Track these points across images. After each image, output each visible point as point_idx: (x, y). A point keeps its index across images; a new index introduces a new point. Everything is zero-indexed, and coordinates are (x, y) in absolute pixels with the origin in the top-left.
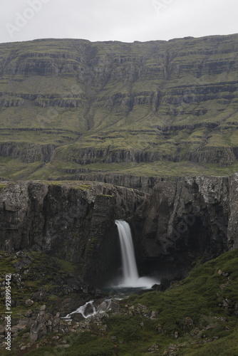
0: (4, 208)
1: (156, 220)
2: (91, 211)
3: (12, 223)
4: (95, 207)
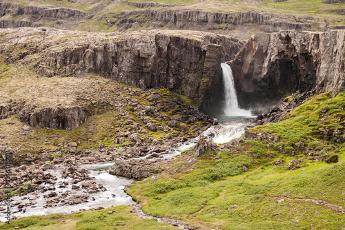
0: (139, 55)
1: (252, 64)
2: (203, 57)
3: (145, 67)
4: (208, 54)
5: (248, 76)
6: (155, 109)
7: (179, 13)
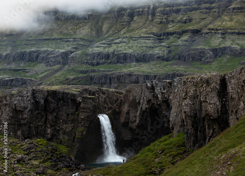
1: (128, 113)
2: (79, 108)
3: (22, 119)
4: (82, 105)
5: (126, 124)
6: (26, 158)
7: (114, 76)
